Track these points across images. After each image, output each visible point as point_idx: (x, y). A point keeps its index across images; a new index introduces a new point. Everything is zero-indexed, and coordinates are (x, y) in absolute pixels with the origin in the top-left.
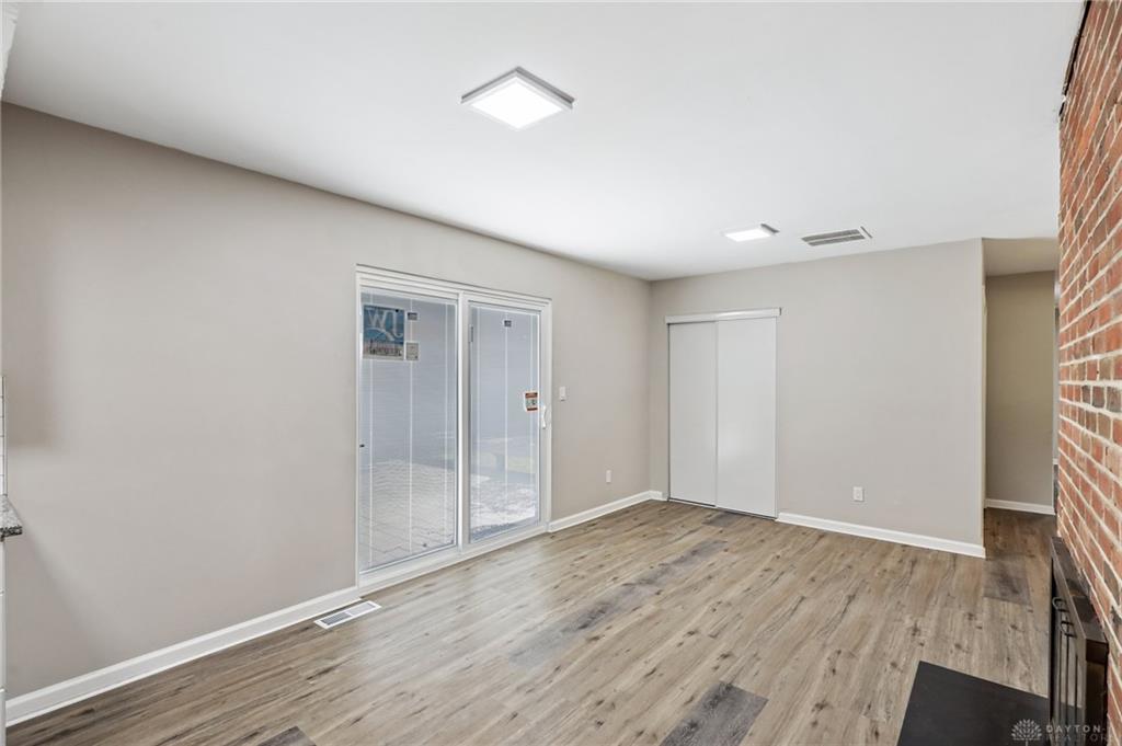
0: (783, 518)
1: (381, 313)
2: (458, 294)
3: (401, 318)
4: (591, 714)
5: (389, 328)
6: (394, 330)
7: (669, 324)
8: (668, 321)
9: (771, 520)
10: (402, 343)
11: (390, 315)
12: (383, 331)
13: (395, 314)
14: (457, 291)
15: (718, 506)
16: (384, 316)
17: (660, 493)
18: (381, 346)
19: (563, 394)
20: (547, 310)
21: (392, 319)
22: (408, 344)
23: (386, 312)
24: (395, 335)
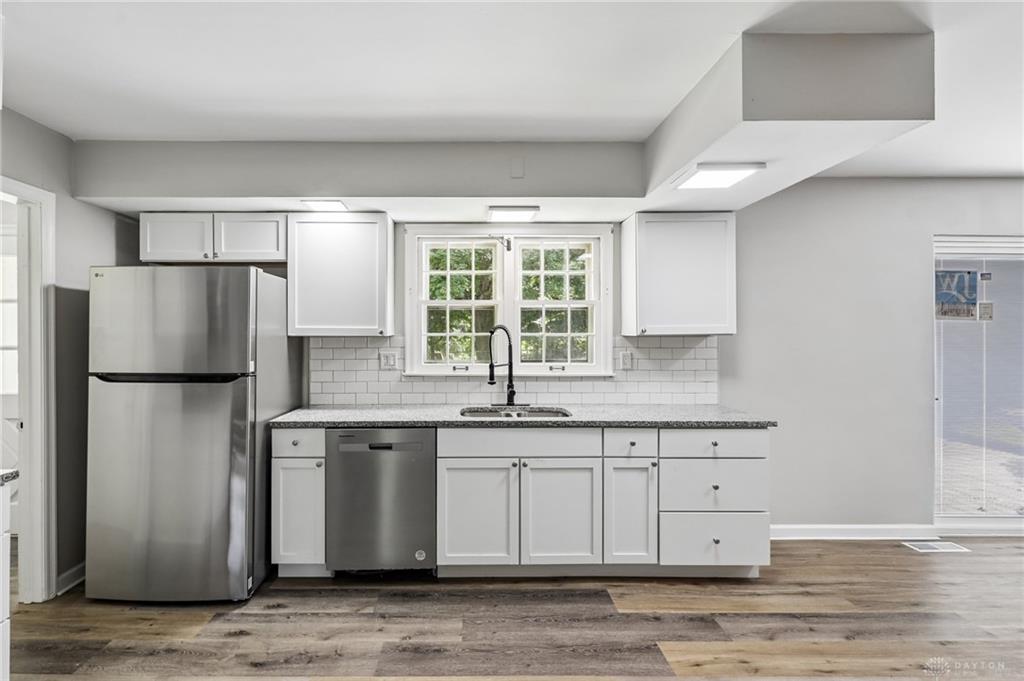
1: (952, 277)
3: (973, 280)
5: (960, 289)
6: (966, 291)
10: (975, 304)
11: (961, 279)
12: (955, 293)
13: (967, 277)
16: (956, 279)
18: (952, 307)
21: (964, 281)
22: (981, 304)
23: (957, 276)
24: (967, 295)
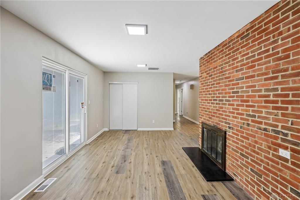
0: (139, 129)
1: (46, 75)
2: (66, 70)
3: (51, 77)
4: (147, 175)
5: (48, 81)
6: (49, 81)
7: (109, 84)
8: (109, 83)
9: (136, 130)
10: (51, 86)
11: (48, 75)
12: (46, 81)
13: (49, 76)
14: (65, 69)
15: (123, 129)
16: (47, 76)
17: (107, 129)
18: (46, 87)
19: (89, 103)
20: (86, 78)
21: (49, 77)
22: (53, 86)
23: (47, 74)
24: (49, 83)
